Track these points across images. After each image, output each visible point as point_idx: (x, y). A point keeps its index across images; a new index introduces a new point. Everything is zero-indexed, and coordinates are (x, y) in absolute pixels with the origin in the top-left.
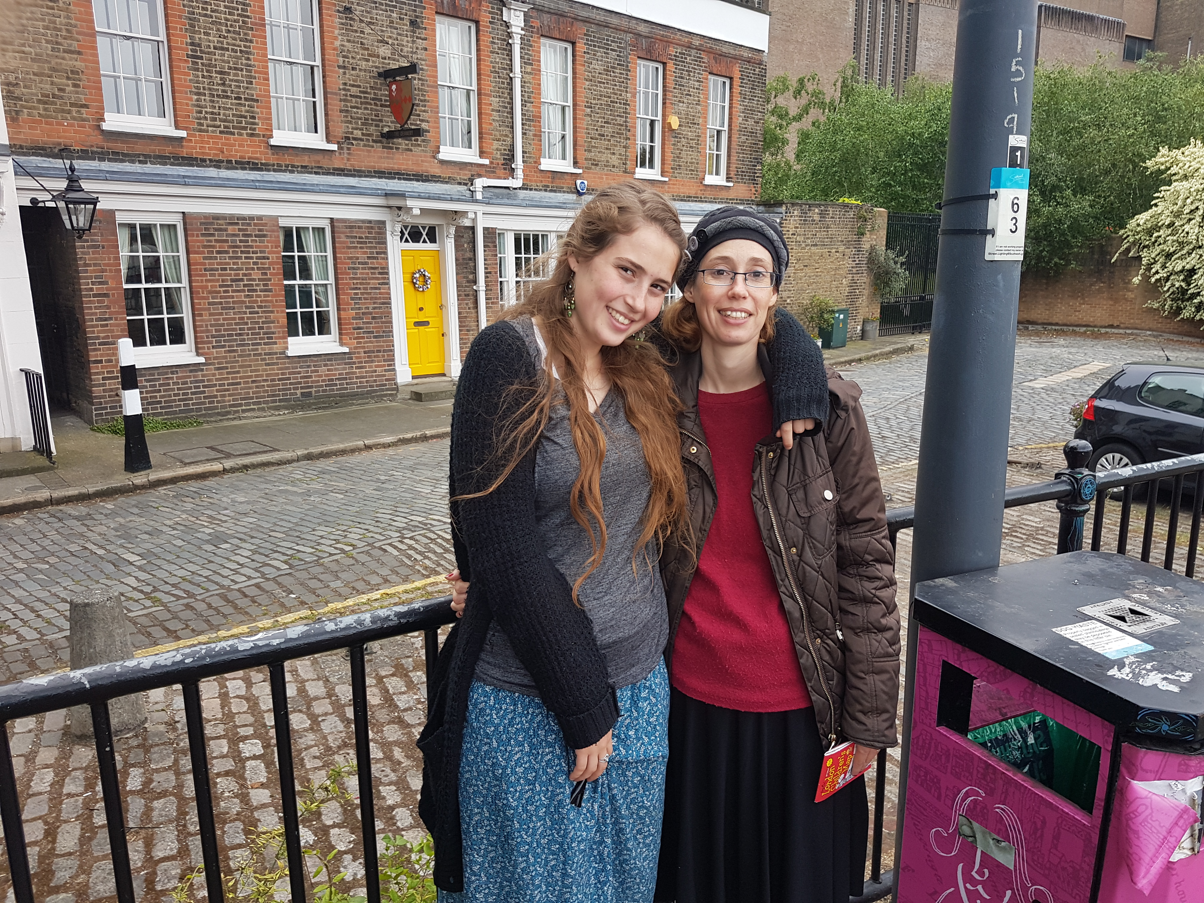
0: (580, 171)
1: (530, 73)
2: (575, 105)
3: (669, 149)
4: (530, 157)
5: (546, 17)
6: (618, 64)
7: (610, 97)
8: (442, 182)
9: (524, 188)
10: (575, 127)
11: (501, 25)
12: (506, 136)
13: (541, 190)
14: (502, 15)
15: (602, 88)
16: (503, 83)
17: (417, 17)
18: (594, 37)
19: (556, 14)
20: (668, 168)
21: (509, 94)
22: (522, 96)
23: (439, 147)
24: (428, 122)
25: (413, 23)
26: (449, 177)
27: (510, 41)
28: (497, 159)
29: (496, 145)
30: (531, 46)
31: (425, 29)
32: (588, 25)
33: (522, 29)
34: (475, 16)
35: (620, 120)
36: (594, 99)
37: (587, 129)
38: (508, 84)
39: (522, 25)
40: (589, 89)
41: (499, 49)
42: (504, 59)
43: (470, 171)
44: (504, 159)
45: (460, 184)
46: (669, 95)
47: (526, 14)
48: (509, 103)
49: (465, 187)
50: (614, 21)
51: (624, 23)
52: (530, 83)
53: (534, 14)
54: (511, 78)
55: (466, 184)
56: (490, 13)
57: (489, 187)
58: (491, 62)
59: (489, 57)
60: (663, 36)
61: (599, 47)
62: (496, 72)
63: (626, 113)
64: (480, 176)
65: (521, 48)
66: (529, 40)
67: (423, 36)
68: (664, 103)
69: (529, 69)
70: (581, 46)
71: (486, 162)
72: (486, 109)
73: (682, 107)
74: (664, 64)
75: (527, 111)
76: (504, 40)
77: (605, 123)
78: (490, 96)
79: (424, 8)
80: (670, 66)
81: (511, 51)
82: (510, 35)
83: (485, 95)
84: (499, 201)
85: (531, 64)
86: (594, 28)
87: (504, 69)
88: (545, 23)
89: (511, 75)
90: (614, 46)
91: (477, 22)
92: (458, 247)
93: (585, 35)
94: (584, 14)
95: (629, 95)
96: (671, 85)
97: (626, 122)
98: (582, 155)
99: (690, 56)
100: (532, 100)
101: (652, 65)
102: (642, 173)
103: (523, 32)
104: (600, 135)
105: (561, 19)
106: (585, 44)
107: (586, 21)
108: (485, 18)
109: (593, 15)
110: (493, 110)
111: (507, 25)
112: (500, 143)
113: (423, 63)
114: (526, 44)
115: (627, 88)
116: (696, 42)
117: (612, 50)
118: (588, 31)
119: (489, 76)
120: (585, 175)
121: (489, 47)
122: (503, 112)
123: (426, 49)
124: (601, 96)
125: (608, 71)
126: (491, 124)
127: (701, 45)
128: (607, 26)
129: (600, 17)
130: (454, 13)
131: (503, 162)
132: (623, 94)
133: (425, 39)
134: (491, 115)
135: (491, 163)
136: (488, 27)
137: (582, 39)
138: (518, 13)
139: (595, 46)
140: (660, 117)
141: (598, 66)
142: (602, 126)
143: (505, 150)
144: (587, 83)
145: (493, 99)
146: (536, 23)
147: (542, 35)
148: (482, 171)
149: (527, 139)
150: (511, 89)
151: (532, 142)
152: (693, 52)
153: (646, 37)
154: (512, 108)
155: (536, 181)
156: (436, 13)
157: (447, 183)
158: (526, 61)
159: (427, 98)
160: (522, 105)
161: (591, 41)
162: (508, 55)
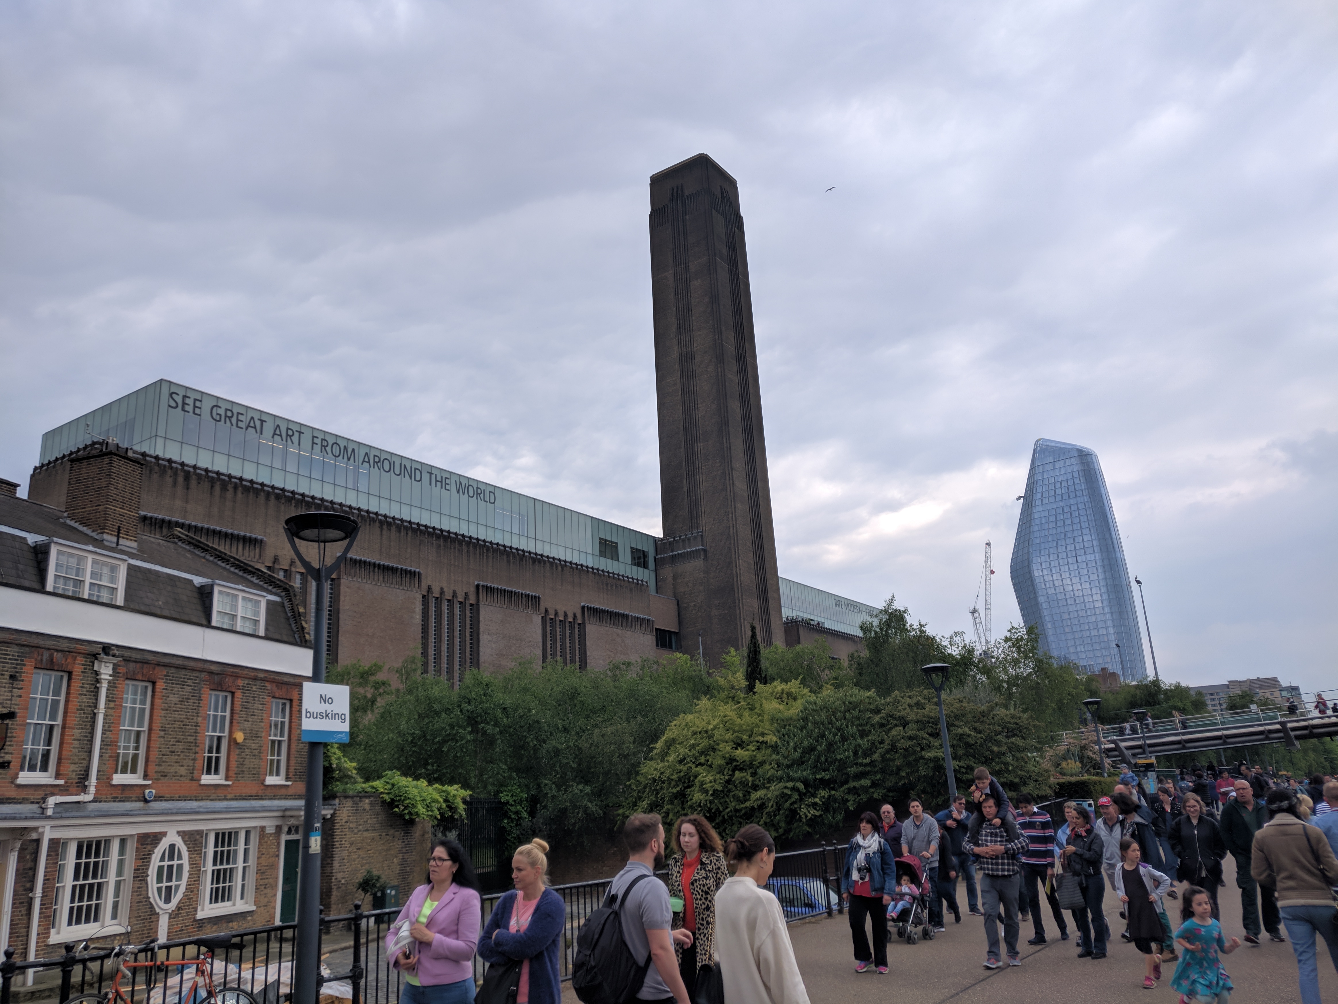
0: (150, 782)
1: (113, 708)
2: (150, 730)
3: (234, 758)
4: (103, 775)
5: (132, 665)
6: (193, 696)
7: (182, 721)
8: (15, 803)
9: (94, 801)
10: (148, 747)
11: (92, 673)
12: (84, 759)
13: (109, 801)
14: (93, 666)
15: (176, 716)
16: (87, 717)
17: (17, 672)
18: (173, 677)
19: (141, 662)
20: (231, 773)
21: (91, 726)
22: (104, 726)
23: (18, 774)
24: (11, 754)
25: (12, 677)
26: (23, 799)
27: (98, 685)
28: (72, 779)
29: (73, 767)
30: (116, 687)
31: (23, 681)
32: (168, 668)
33: (110, 676)
34: (69, 668)
35: (191, 739)
36: (169, 724)
37: (159, 748)
38: (92, 718)
39: (111, 672)
40: (165, 717)
41: (87, 691)
42: (90, 699)
43: (44, 791)
44: (79, 778)
45: (32, 803)
46: (236, 716)
47: (114, 665)
48: (90, 733)
49: (37, 805)
50: (192, 664)
51: (200, 665)
52: (111, 716)
53: (123, 663)
54: (95, 714)
55: (38, 803)
56: (83, 665)
57: (61, 803)
58: (79, 702)
59: (77, 698)
60: (232, 672)
61: (177, 684)
62: (82, 710)
63: (196, 733)
64: (53, 794)
65: (108, 690)
66: (114, 683)
67: (19, 686)
68: (231, 723)
69: (112, 705)
70: (160, 685)
71: (61, 782)
72: (68, 739)
73: (247, 725)
74: (233, 693)
75: (106, 738)
76: (93, 684)
77: (177, 741)
78: (73, 728)
79: (24, 665)
80: (238, 694)
81: (97, 692)
82: (98, 681)
83: (69, 728)
84: (67, 815)
85: (114, 701)
86: (173, 670)
87: (90, 706)
88: (131, 669)
89: (95, 711)
90: (190, 682)
91: (70, 674)
92: (20, 859)
93: (165, 676)
94: (166, 660)
95: (200, 719)
96: (238, 707)
97: (195, 739)
98: (152, 768)
99: (255, 685)
100: (112, 729)
101: (222, 694)
102: (207, 779)
103: (111, 678)
104: (171, 752)
105: (145, 666)
106: (165, 683)
107: (166, 665)
108: (77, 669)
109: (173, 661)
110: (74, 740)
111: (97, 673)
112: (77, 765)
113: (16, 707)
114: (112, 685)
115: (197, 713)
116: (262, 675)
117: (188, 685)
118: (168, 672)
119: (75, 713)
120: (154, 785)
121: (78, 690)
122: (84, 740)
123: (20, 696)
124: (175, 721)
125: (182, 701)
126: (71, 751)
127: (265, 677)
128: (184, 668)
129: (180, 662)
130: (50, 666)
131: (77, 781)
132: (195, 718)
133: (21, 689)
134: (72, 744)
135: (66, 782)
136: (80, 676)
137: (162, 679)
138: (108, 665)
139: (173, 683)
140: (226, 734)
141: (174, 699)
142: (173, 745)
143: (81, 771)
144: (164, 712)
145: (76, 731)
146: (122, 670)
147: (127, 679)
148: (56, 790)
149: (102, 760)
150: (94, 722)
151: (107, 762)
152: (258, 683)
153: (218, 674)
154: (92, 737)
155: (106, 794)
156: (36, 668)
157: (20, 803)
158: (109, 699)
159: (14, 735)
160: (102, 733)
161: (170, 680)
162: (94, 696)
